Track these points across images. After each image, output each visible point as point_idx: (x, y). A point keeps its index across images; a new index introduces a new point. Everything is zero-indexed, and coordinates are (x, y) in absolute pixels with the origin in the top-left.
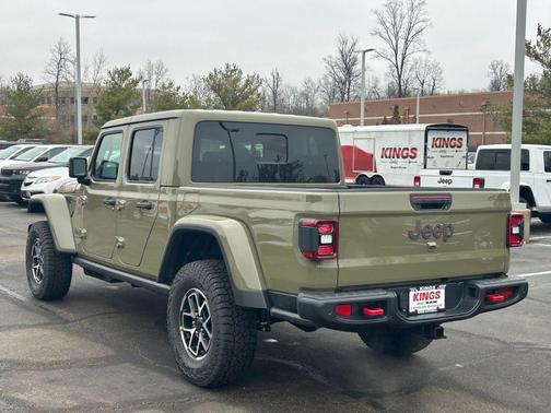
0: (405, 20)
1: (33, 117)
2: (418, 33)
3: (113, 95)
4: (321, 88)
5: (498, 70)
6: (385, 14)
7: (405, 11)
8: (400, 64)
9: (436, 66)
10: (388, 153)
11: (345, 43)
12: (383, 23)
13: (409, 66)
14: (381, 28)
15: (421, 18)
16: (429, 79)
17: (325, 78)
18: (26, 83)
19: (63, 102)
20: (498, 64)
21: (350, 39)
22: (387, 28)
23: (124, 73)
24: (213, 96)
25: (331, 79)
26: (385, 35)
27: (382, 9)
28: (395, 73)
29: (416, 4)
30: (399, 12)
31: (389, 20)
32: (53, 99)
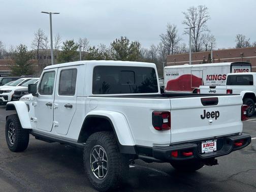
0: (198, 16)
1: (28, 65)
2: (204, 22)
3: (66, 53)
4: (159, 49)
5: (240, 39)
6: (188, 14)
7: (198, 12)
8: (196, 37)
9: (212, 37)
10: (210, 78)
11: (170, 27)
12: (188, 18)
13: (200, 38)
14: (187, 20)
15: (206, 15)
16: (209, 44)
17: (161, 44)
18: (24, 48)
19: (41, 58)
20: (240, 36)
21: (173, 26)
22: (189, 20)
23: (71, 43)
24: (115, 52)
25: (163, 45)
26: (189, 23)
27: (187, 12)
28: (194, 41)
29: (203, 9)
30: (195, 13)
31: (190, 16)
32: (36, 57)
